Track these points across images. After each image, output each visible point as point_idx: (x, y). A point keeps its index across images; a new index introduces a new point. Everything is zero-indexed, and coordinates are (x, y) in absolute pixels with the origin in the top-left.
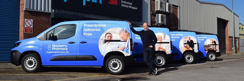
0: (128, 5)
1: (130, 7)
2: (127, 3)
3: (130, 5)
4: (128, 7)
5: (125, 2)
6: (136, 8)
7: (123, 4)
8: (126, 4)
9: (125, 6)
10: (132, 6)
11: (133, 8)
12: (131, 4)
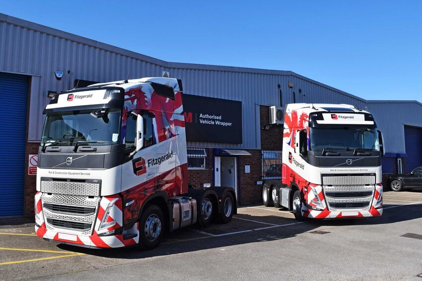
0: (214, 120)
1: (217, 123)
2: (211, 117)
3: (219, 120)
4: (213, 123)
5: (207, 116)
6: (230, 124)
7: (204, 119)
8: (210, 120)
9: (208, 122)
10: (221, 121)
11: (223, 124)
12: (220, 118)
